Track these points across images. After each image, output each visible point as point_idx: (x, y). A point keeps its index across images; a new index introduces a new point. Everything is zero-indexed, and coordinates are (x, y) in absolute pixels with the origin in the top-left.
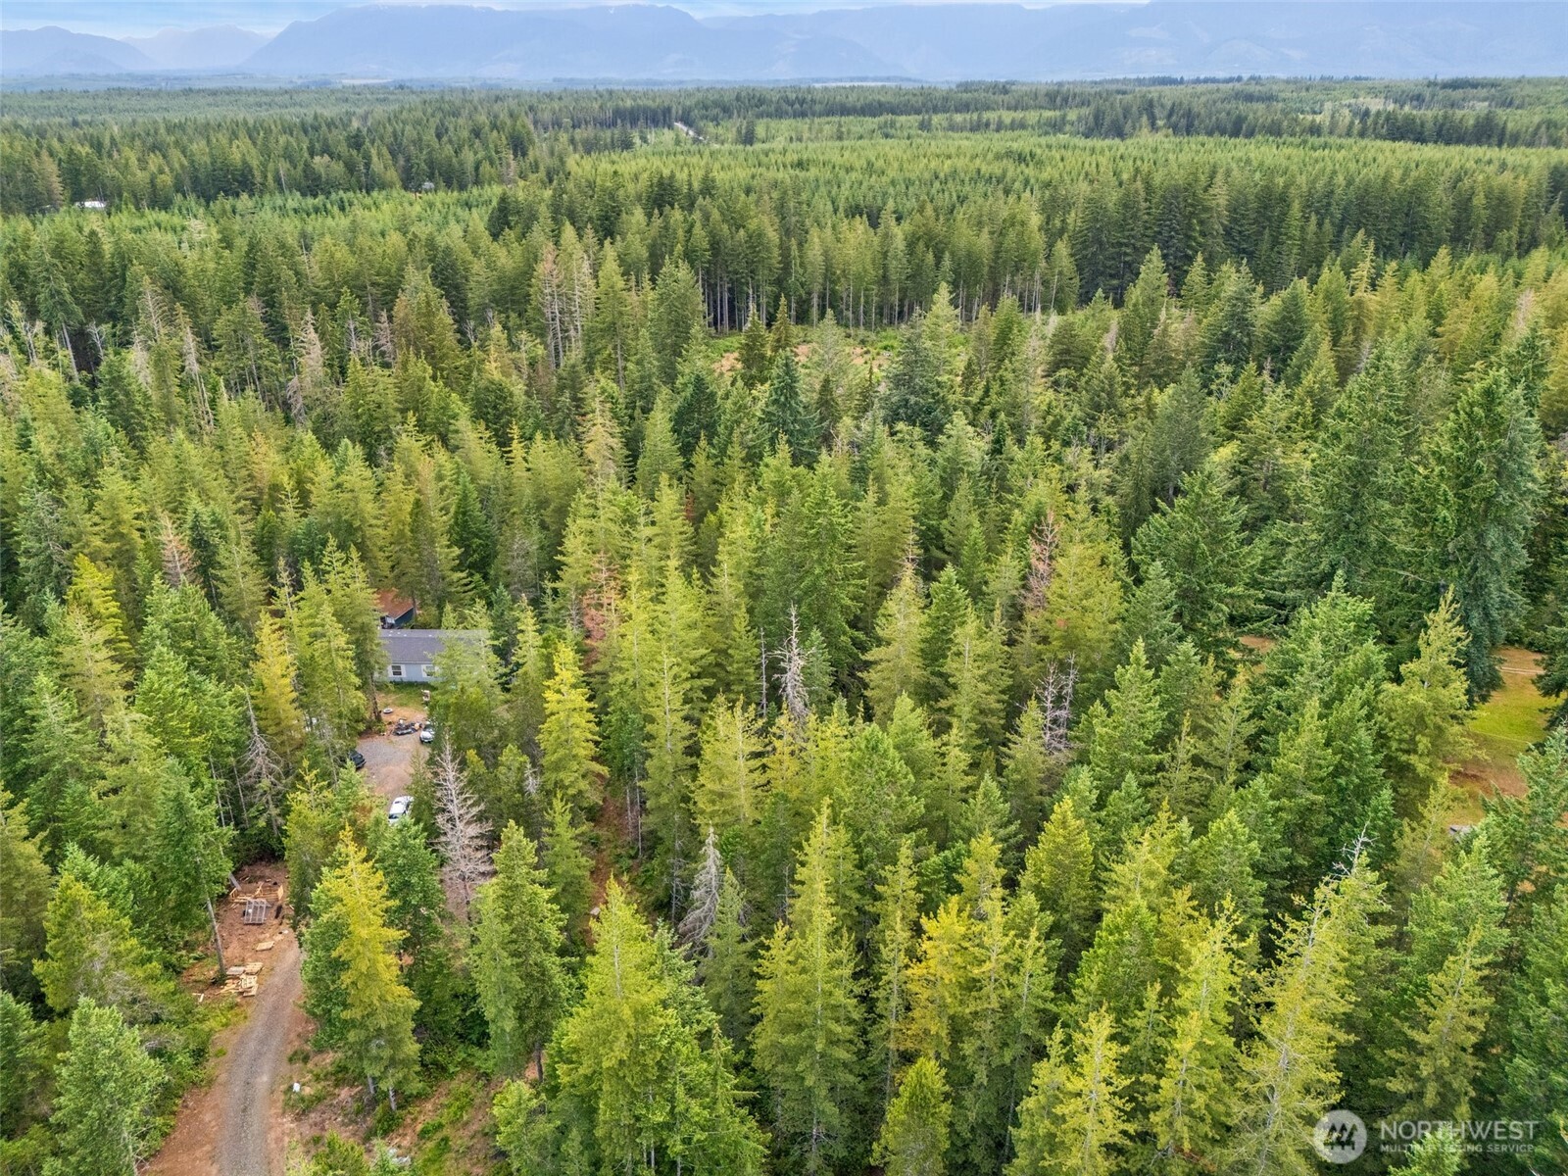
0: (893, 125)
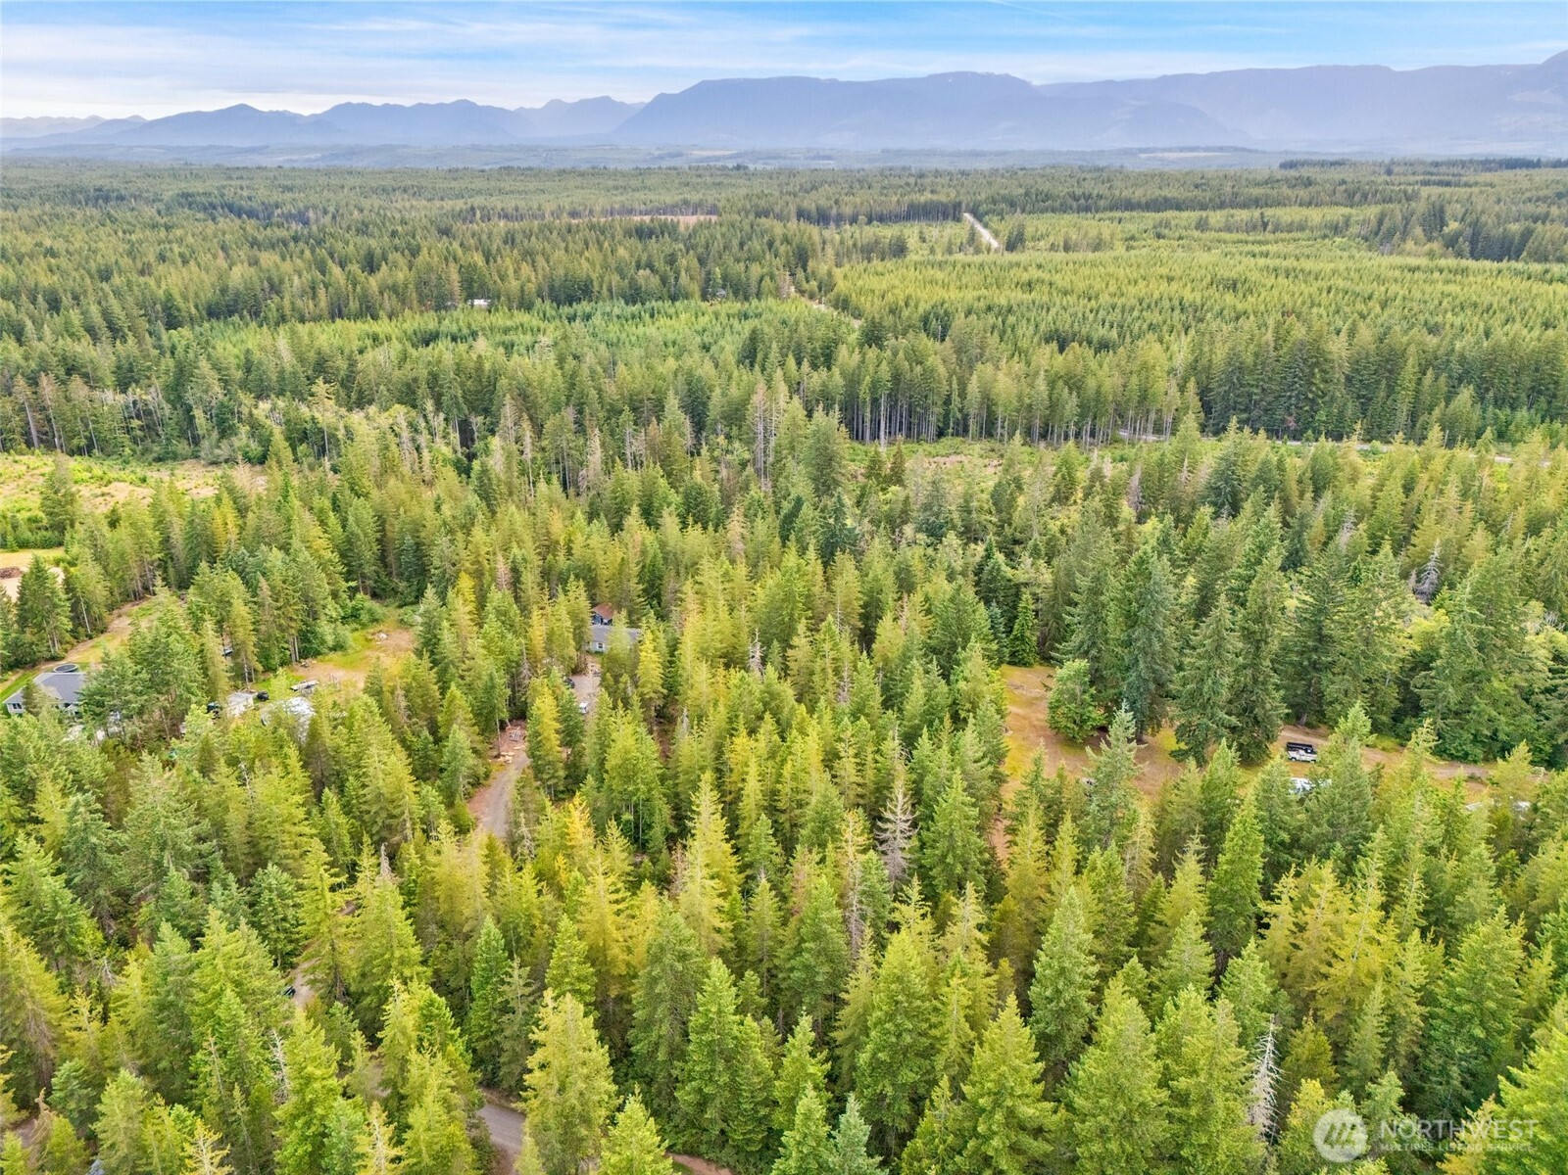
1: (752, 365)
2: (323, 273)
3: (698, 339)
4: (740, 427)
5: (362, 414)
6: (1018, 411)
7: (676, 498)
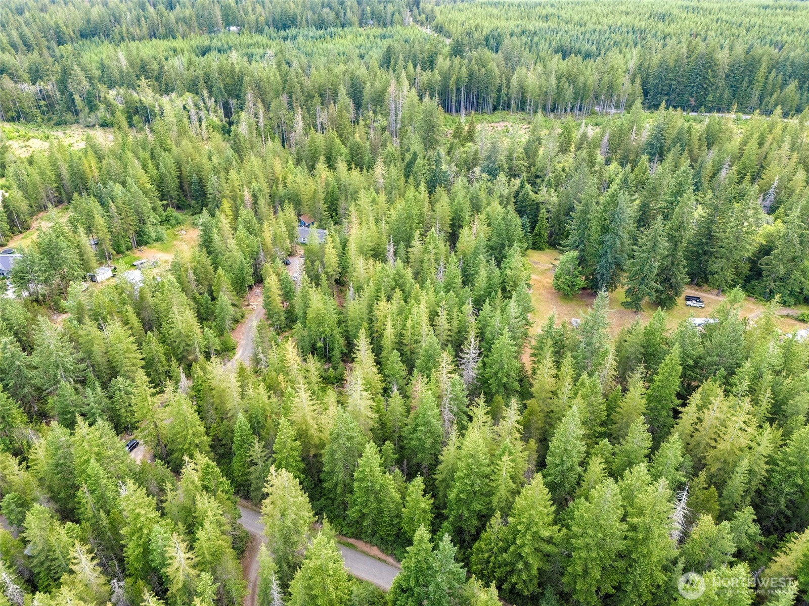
1: (388, 67)
2: (144, 11)
3: (357, 51)
4: (381, 106)
5: (168, 98)
6: (539, 96)
7: (345, 151)
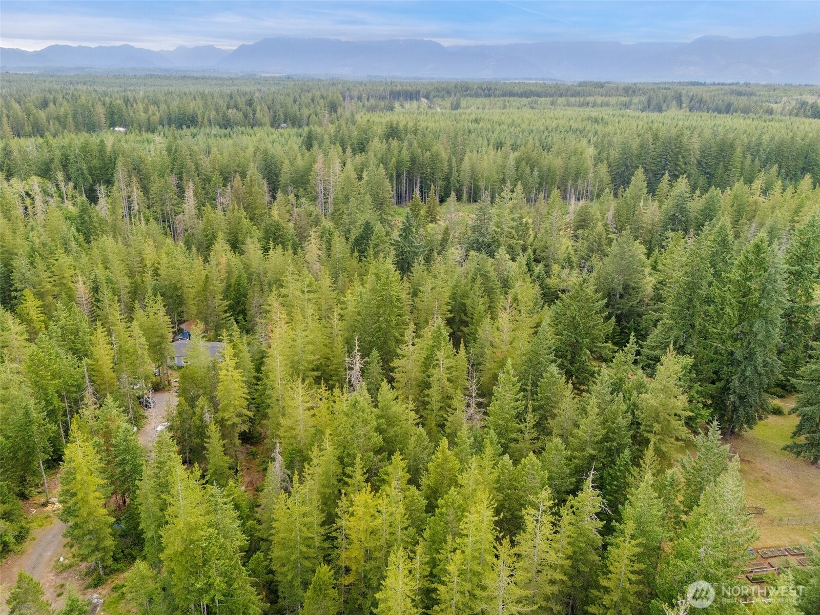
0: (536, 102)
4: (305, 188)
